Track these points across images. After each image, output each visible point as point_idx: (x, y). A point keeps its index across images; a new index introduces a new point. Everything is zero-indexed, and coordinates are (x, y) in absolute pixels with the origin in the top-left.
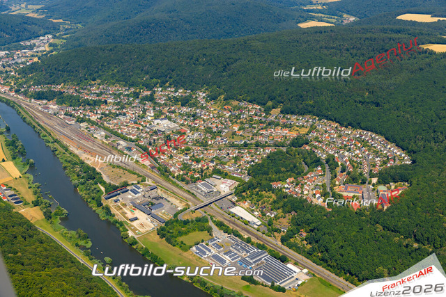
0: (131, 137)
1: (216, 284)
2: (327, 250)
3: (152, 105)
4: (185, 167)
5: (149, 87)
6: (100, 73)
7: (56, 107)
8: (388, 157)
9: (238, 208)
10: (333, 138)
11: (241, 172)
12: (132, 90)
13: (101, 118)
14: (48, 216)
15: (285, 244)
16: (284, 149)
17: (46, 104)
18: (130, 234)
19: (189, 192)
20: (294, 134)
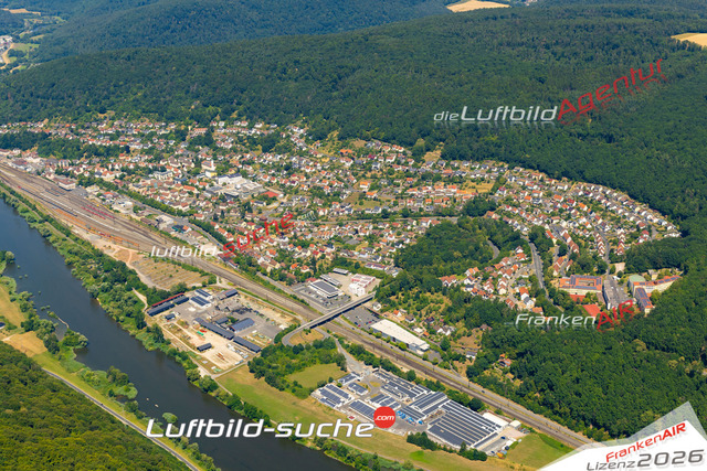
0: (180, 207)
1: (364, 451)
2: (551, 388)
3: (211, 152)
4: (283, 256)
5: (201, 120)
6: (113, 98)
7: (38, 160)
8: (638, 227)
9: (385, 322)
10: (538, 199)
11: (382, 261)
12: (173, 126)
13: (122, 178)
14: (52, 347)
15: (476, 379)
16: (454, 220)
17: (20, 156)
18: (203, 372)
19: (295, 298)
20: (469, 194)
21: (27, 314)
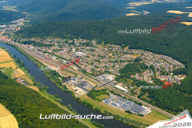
0: (68, 59)
1: (115, 114)
2: (158, 101)
3: (74, 46)
4: (93, 70)
5: (71, 39)
6: (50, 33)
7: (33, 47)
8: (175, 65)
9: (118, 85)
10: (151, 58)
11: (116, 72)
12: (65, 40)
13: (53, 51)
15: (140, 98)
16: (132, 63)
17: (28, 46)
18: (76, 96)
19: (96, 79)
20: (135, 57)
21: (34, 82)
